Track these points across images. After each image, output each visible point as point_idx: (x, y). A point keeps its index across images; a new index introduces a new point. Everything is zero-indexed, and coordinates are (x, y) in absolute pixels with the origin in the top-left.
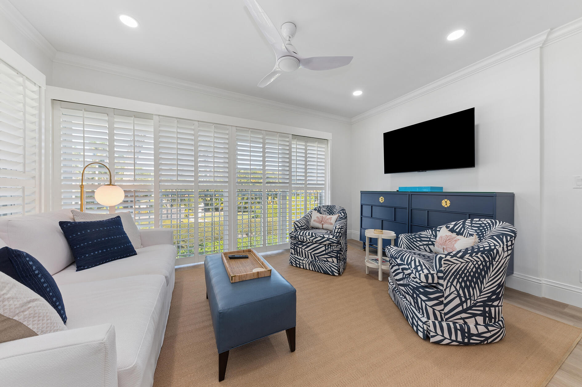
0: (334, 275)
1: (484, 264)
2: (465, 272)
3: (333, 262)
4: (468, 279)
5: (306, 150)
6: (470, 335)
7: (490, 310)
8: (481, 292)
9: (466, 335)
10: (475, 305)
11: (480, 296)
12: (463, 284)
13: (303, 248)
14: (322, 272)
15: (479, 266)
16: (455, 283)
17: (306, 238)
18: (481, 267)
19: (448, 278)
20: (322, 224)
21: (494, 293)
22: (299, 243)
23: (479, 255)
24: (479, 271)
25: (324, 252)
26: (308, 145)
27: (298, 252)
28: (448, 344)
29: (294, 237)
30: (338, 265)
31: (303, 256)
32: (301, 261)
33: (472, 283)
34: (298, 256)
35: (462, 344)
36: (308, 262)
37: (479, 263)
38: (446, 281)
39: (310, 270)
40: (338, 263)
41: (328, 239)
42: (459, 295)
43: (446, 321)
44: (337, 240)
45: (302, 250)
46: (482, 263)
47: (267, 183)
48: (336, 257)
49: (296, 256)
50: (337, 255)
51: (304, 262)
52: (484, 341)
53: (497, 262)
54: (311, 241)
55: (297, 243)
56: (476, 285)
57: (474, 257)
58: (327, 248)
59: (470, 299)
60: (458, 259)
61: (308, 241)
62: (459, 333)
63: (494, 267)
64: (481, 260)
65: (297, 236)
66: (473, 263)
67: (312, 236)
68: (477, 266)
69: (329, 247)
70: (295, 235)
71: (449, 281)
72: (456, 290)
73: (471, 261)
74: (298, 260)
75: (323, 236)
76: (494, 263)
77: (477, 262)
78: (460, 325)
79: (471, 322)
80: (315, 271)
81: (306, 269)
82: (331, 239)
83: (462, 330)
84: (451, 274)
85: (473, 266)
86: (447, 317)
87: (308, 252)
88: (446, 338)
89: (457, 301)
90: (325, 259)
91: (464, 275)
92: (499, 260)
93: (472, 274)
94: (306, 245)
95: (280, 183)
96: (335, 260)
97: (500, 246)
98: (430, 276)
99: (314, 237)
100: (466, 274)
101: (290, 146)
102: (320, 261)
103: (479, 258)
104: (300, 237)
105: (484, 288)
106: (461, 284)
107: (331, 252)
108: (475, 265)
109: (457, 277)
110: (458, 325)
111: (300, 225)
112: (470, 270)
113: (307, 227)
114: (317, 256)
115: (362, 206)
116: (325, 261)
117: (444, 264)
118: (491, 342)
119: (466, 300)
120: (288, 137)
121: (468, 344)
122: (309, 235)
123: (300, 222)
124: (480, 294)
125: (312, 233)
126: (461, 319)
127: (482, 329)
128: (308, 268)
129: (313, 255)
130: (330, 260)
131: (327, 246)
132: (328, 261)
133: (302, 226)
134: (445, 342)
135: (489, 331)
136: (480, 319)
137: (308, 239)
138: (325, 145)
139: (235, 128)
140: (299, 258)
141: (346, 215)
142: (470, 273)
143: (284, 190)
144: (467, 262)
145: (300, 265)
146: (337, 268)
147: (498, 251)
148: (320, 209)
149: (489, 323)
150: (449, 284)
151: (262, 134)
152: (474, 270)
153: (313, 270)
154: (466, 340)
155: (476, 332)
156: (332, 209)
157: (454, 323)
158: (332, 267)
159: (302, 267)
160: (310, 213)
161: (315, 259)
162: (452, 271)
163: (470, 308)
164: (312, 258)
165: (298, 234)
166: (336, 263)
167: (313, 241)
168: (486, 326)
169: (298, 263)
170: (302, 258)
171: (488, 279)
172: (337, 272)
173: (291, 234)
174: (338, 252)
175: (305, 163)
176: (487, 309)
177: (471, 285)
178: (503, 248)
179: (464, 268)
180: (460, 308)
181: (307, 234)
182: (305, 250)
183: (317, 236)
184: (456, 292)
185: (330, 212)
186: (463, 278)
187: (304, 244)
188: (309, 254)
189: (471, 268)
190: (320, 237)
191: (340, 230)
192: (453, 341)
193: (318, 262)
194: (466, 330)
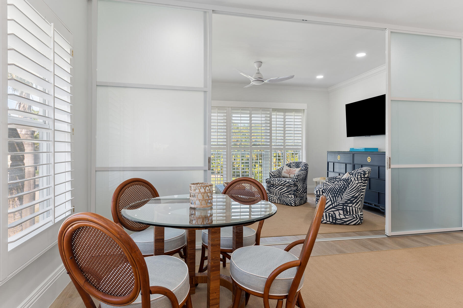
0: (292, 206)
1: (344, 186)
2: (334, 189)
3: (292, 197)
4: (335, 193)
5: (284, 119)
6: (336, 219)
7: (346, 208)
8: (341, 199)
9: (334, 219)
10: (338, 205)
11: (341, 201)
12: (333, 195)
13: (274, 189)
14: (285, 204)
15: (341, 187)
16: (329, 195)
17: (276, 182)
18: (342, 187)
19: (326, 192)
20: (290, 175)
21: (349, 200)
22: (272, 186)
23: (341, 182)
24: (341, 189)
25: (286, 191)
26: (286, 114)
27: (271, 192)
28: (325, 223)
29: (268, 182)
30: (295, 199)
31: (274, 195)
32: (272, 198)
33: (338, 195)
34: (271, 194)
35: (332, 223)
36: (277, 198)
37: (342, 185)
38: (326, 193)
39: (278, 203)
40: (295, 198)
41: (288, 183)
42: (331, 200)
43: (325, 212)
44: (294, 183)
45: (273, 190)
46: (343, 186)
47: (253, 145)
48: (294, 194)
49: (270, 195)
50: (294, 193)
51: (274, 198)
52: (344, 223)
53: (351, 185)
54: (278, 184)
55: (270, 186)
56: (340, 196)
57: (339, 183)
58: (288, 188)
59: (336, 202)
60: (331, 183)
61: (277, 184)
62: (331, 217)
63: (350, 188)
64: (342, 184)
65: (270, 181)
66: (338, 185)
67: (279, 181)
68: (340, 187)
69: (289, 187)
70: (269, 180)
71: (326, 194)
72: (330, 197)
73: (338, 184)
74: (271, 197)
75: (286, 180)
76: (349, 186)
77: (340, 185)
78: (332, 215)
79: (337, 213)
80: (281, 204)
81: (276, 203)
82: (290, 182)
83: (332, 216)
84: (327, 190)
85: (338, 186)
86: (326, 210)
87: (277, 192)
88: (324, 220)
89: (330, 203)
90: (287, 196)
91: (333, 191)
92: (353, 185)
93: (337, 190)
94: (275, 187)
95: (263, 145)
96: (293, 196)
97: (353, 178)
98: (318, 191)
99: (280, 181)
100: (334, 190)
101: (270, 117)
102: (284, 197)
103: (341, 183)
104: (271, 181)
105: (344, 197)
106: (332, 195)
107: (291, 191)
108: (339, 186)
109: (331, 192)
110: (330, 214)
111: (273, 175)
112: (337, 188)
113: (279, 176)
114: (282, 194)
115: (328, 163)
116: (287, 197)
117: (325, 185)
118: (348, 224)
119: (334, 202)
120: (269, 111)
121: (335, 224)
122: (277, 180)
123: (273, 172)
124: (341, 200)
125: (279, 179)
126: (332, 211)
127: (342, 217)
128: (277, 202)
129: (279, 193)
130: (290, 196)
131: (288, 187)
132: (289, 197)
133: (275, 175)
134: (324, 222)
135: (346, 218)
136: (341, 212)
137: (276, 183)
138: (302, 113)
139: (231, 108)
140: (272, 196)
141: (306, 168)
142: (336, 190)
143: (266, 151)
144: (336, 185)
145: (272, 200)
146: (294, 201)
147: (351, 180)
148: (291, 165)
149: (346, 214)
150: (327, 195)
151: (250, 110)
152: (339, 188)
153: (280, 204)
154: (334, 221)
155: (339, 218)
156: (299, 164)
157: (329, 214)
158: (291, 200)
159: (273, 201)
160: (283, 167)
161: (281, 196)
162: (328, 189)
163: (336, 206)
164: (279, 195)
165: (271, 180)
166: (294, 198)
167: (279, 184)
168: (344, 215)
169: (271, 199)
170: (273, 196)
171: (346, 193)
172: (294, 203)
173: (266, 180)
174: (294, 191)
175: (284, 129)
176: (345, 207)
177: (337, 195)
178: (355, 179)
179: (334, 187)
180: (331, 206)
181: (276, 180)
182: (275, 191)
183: (282, 181)
184: (329, 199)
185: (297, 167)
186: (333, 192)
187: (274, 186)
188: (278, 193)
189: (337, 187)
190: (284, 181)
191: (297, 177)
192: (328, 221)
193: (283, 197)
194: (334, 217)
